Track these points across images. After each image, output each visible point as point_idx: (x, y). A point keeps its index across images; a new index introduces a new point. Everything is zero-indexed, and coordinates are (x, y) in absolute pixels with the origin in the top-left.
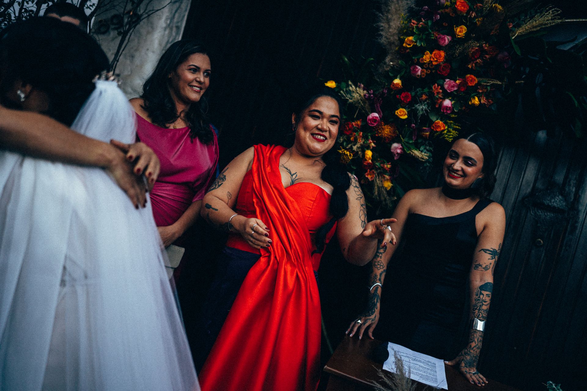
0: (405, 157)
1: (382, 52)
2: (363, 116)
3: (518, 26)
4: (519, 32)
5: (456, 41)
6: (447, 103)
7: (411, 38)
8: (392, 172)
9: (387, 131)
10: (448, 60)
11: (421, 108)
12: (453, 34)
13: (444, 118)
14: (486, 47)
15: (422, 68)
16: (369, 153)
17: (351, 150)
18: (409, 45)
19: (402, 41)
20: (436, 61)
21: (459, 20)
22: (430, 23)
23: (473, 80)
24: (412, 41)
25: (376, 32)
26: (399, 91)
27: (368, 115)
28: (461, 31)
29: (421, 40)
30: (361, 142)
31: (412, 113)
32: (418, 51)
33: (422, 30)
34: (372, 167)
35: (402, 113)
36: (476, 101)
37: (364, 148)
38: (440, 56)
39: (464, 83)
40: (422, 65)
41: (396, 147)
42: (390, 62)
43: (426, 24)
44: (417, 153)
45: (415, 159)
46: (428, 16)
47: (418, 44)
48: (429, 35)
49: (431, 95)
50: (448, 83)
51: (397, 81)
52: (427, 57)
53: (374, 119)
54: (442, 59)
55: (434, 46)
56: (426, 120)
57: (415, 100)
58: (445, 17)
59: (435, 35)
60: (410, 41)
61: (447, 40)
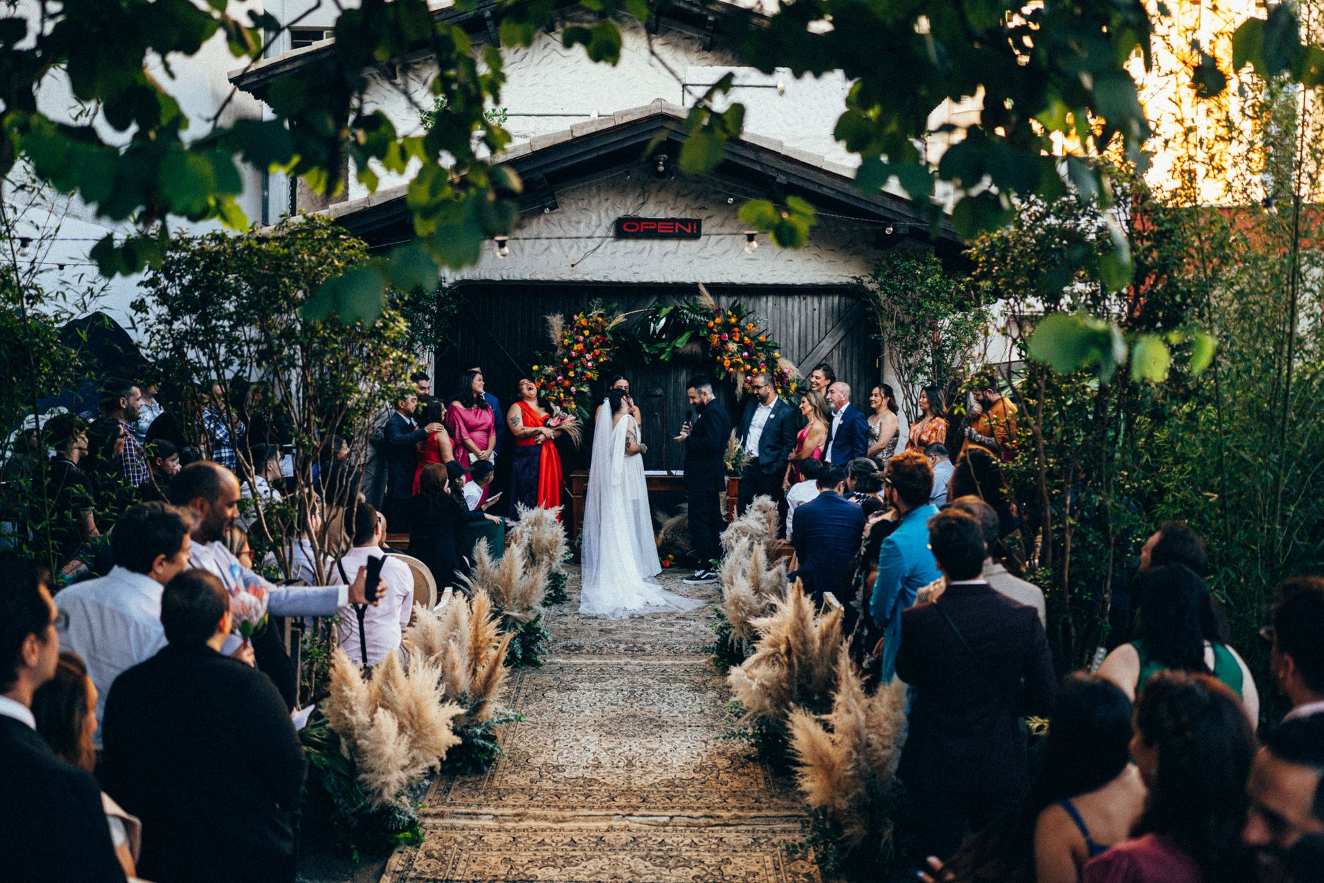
0: (579, 393)
1: (555, 348)
2: (555, 379)
4: (611, 325)
5: (586, 338)
6: (590, 364)
8: (574, 400)
9: (567, 383)
10: (585, 346)
11: (579, 370)
12: (583, 335)
13: (590, 370)
14: (599, 336)
15: (575, 352)
16: (562, 395)
18: (566, 343)
19: (563, 342)
20: (580, 348)
21: (585, 328)
22: (573, 332)
23: (597, 352)
25: (550, 340)
26: (567, 364)
28: (587, 333)
29: (571, 340)
30: (556, 391)
31: (576, 373)
32: (572, 344)
33: (570, 336)
34: (565, 400)
35: (572, 374)
36: (602, 360)
37: (559, 393)
38: (581, 345)
39: (594, 354)
41: (573, 389)
42: (559, 352)
43: (571, 333)
44: (582, 389)
45: (582, 392)
46: (572, 329)
47: (570, 342)
48: (574, 337)
49: (581, 363)
50: (588, 356)
51: (566, 360)
52: (576, 347)
53: (560, 379)
54: (582, 347)
55: (578, 342)
56: (583, 374)
57: (576, 367)
58: (578, 328)
59: (576, 337)
60: (566, 341)
61: (581, 338)
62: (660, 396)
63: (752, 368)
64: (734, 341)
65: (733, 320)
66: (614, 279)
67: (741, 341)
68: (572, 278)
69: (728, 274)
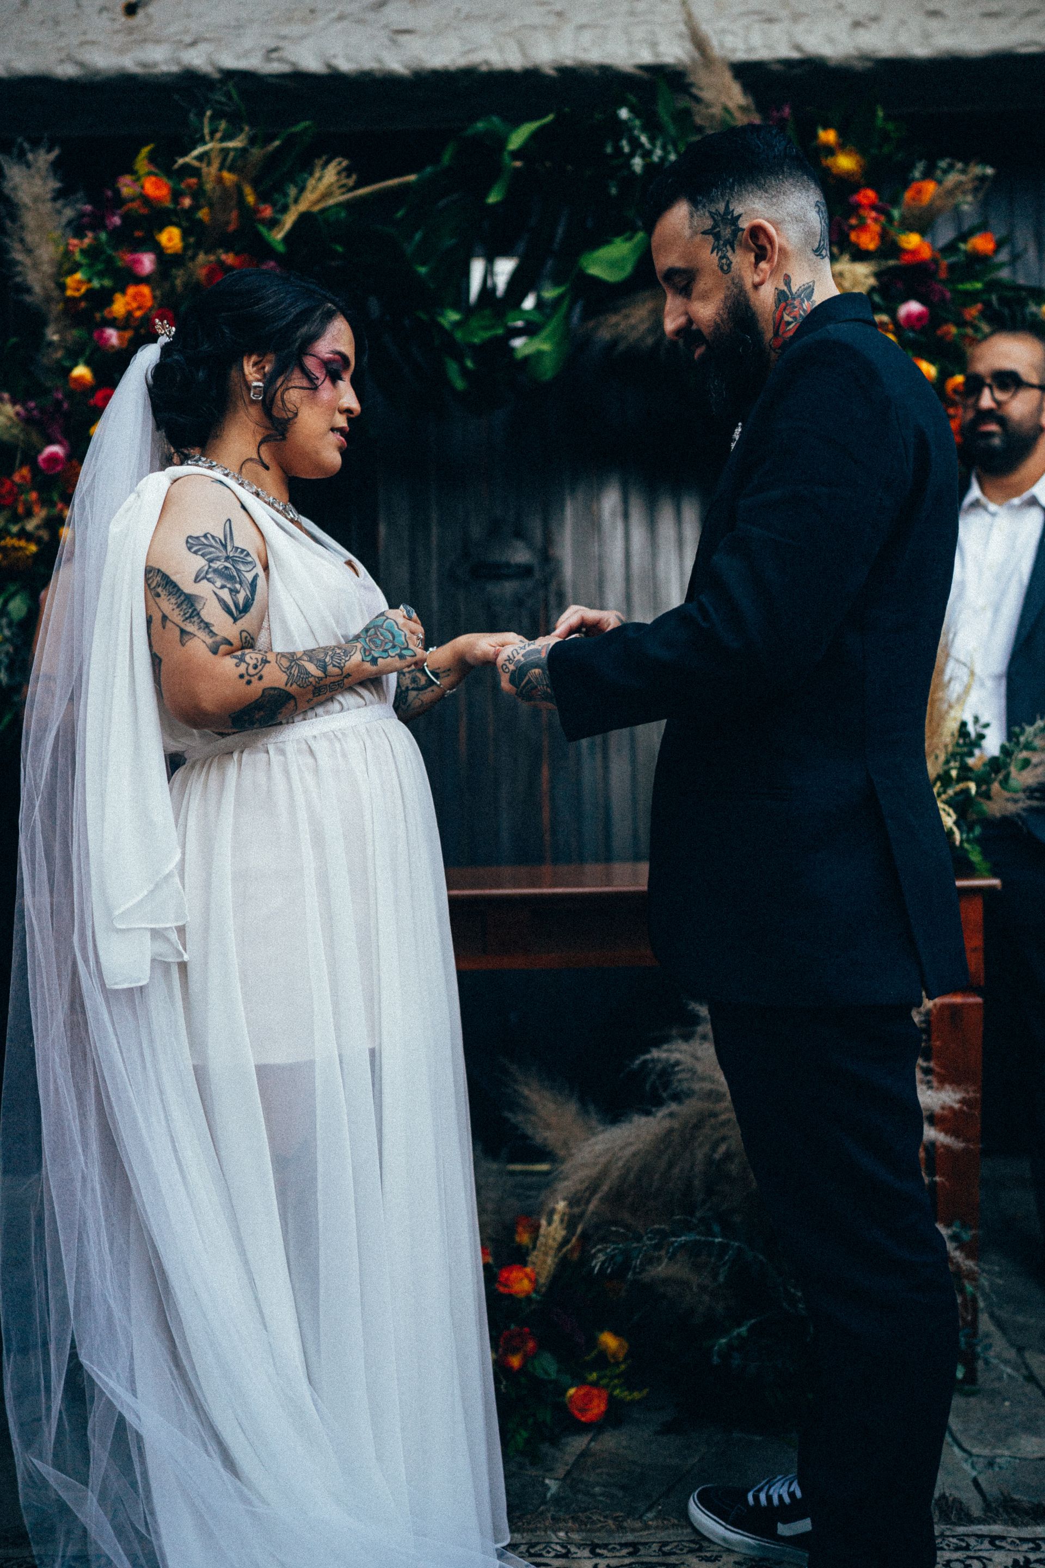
2: (30, 458)
3: (285, 209)
5: (166, 261)
7: (79, 276)
12: (158, 249)
14: (229, 258)
15: (118, 328)
17: (23, 534)
18: (78, 290)
19: (62, 287)
20: (139, 308)
21: (161, 218)
22: (103, 236)
24: (80, 282)
27: (40, 452)
28: (171, 238)
29: (101, 275)
30: (41, 514)
32: (102, 298)
33: (93, 253)
38: (142, 295)
40: (112, 322)
42: (52, 337)
43: (96, 239)
46: (97, 223)
47: (96, 284)
48: (110, 261)
51: (81, 371)
52: (120, 306)
53: (53, 457)
54: (149, 303)
55: (125, 279)
58: (130, 218)
59: (123, 258)
60: (76, 283)
61: (147, 262)
62: (525, 571)
63: (944, 375)
64: (859, 255)
65: (845, 163)
66: (312, 63)
67: (889, 248)
68: (129, 62)
69: (796, 17)
